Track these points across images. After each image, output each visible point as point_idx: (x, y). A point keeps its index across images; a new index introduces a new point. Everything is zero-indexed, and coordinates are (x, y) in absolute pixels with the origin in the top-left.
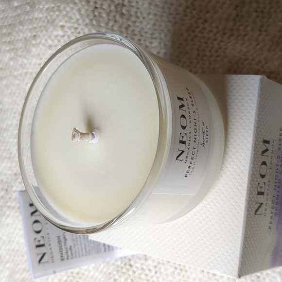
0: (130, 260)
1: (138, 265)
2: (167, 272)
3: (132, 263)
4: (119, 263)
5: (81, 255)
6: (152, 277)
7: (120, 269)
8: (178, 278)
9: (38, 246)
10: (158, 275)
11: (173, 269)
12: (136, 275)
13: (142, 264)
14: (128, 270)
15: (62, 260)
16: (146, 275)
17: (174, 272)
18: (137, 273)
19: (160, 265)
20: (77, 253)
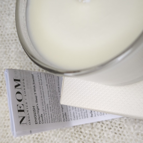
0: (81, 128)
1: (87, 132)
2: (109, 136)
3: (83, 130)
4: (73, 130)
5: (49, 122)
6: (97, 140)
7: (73, 135)
8: (117, 140)
9: (19, 111)
10: (102, 139)
11: (114, 134)
12: (86, 139)
13: (90, 131)
14: (80, 135)
15: (36, 123)
16: (93, 139)
17: (114, 136)
18: (86, 137)
19: (104, 132)
20: (46, 120)
